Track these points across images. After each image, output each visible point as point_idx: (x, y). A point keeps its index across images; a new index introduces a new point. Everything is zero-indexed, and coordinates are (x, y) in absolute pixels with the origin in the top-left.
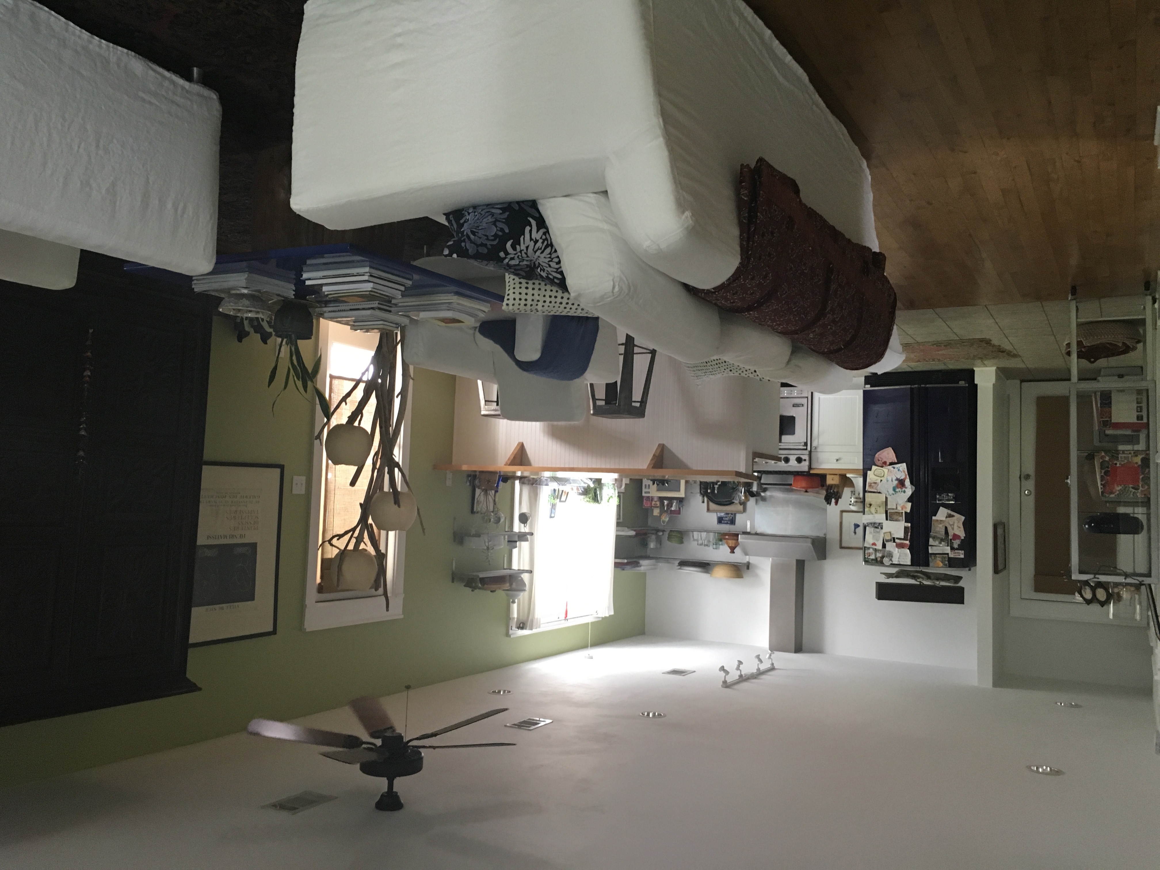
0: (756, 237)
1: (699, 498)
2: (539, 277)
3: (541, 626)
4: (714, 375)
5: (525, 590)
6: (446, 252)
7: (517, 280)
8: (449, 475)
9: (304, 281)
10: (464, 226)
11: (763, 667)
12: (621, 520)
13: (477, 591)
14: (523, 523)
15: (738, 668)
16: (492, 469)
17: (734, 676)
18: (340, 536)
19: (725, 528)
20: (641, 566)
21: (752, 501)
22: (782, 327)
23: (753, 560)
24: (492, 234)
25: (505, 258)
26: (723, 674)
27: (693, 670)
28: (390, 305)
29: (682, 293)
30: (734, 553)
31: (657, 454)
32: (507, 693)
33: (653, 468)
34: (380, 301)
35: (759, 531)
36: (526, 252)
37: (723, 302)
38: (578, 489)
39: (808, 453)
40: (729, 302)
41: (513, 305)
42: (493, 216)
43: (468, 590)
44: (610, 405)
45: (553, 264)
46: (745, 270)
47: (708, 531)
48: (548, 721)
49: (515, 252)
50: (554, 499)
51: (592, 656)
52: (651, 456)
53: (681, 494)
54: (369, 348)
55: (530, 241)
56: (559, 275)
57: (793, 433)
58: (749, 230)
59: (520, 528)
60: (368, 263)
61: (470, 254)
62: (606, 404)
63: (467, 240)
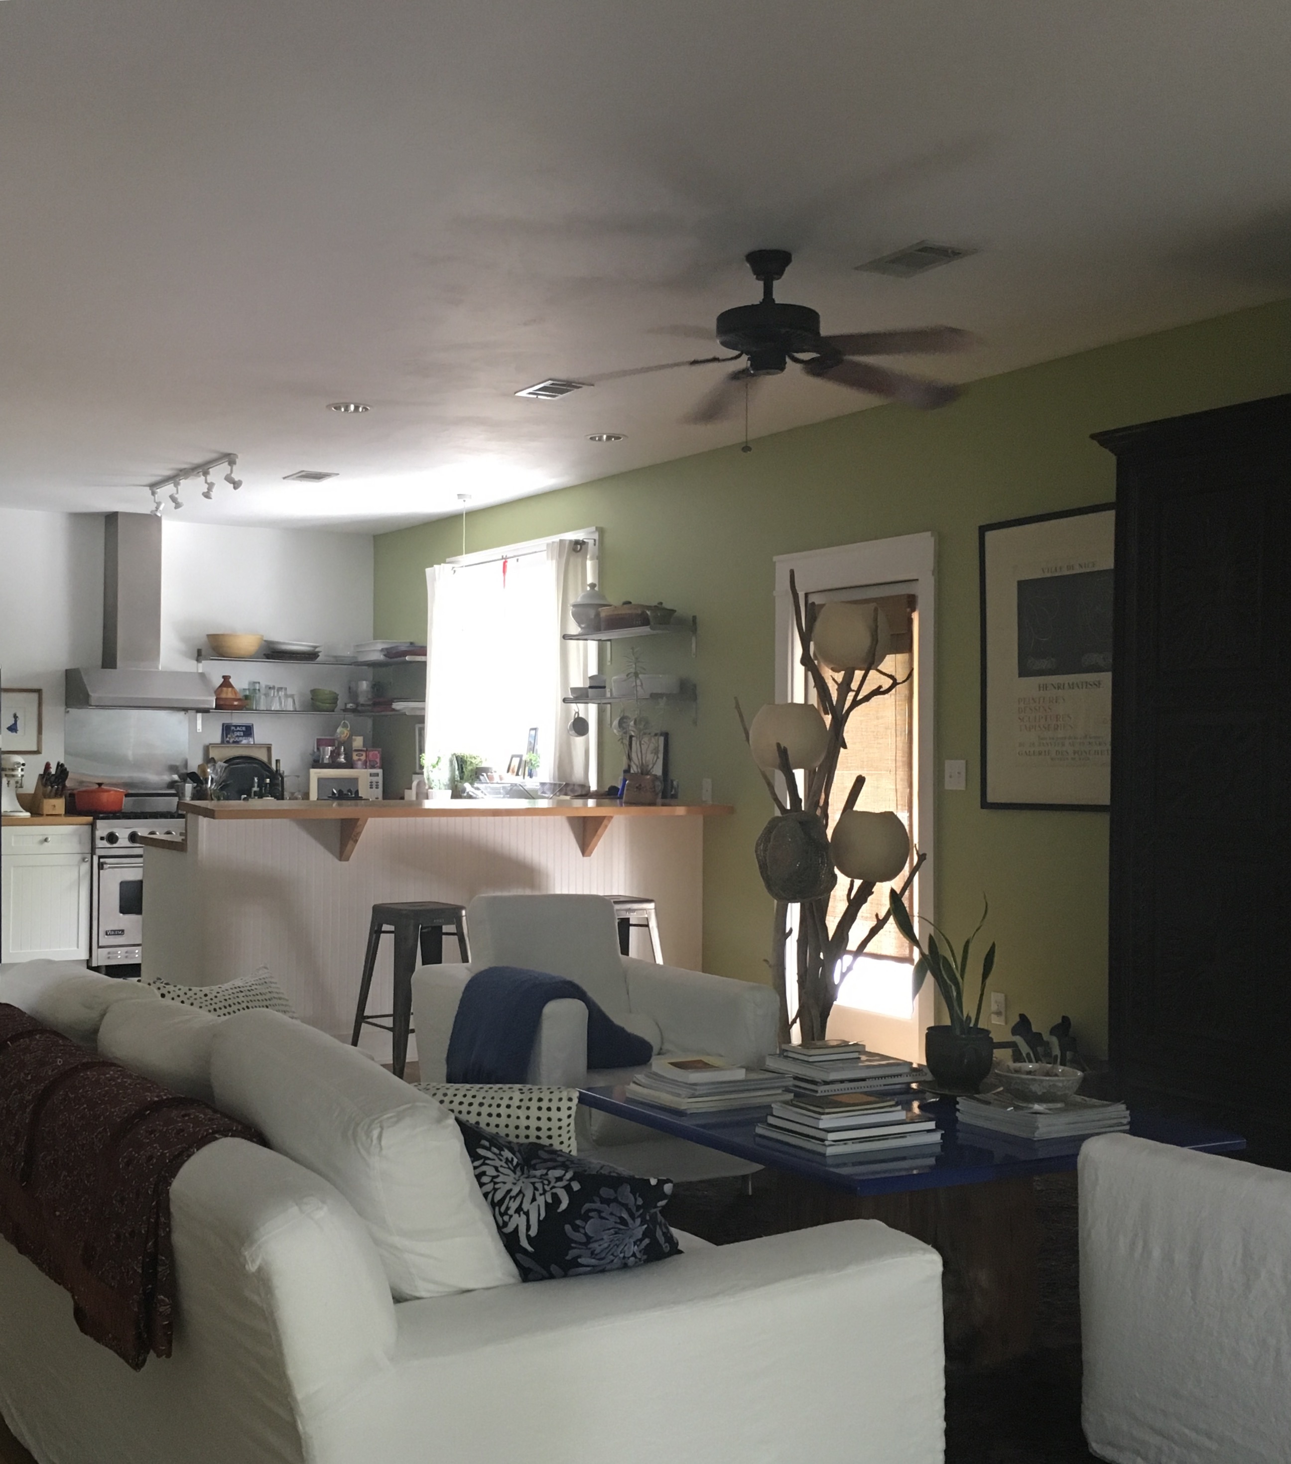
0: (143, 1232)
1: (284, 768)
2: (516, 1149)
3: (545, 548)
4: (236, 986)
5: (574, 606)
6: (668, 1188)
7: (555, 1142)
8: (707, 796)
9: (938, 1127)
10: (641, 1233)
11: (169, 488)
12: (417, 726)
13: (654, 603)
14: (581, 718)
15: (211, 486)
16: (635, 810)
17: (218, 473)
18: (878, 692)
19: (239, 719)
20: (382, 650)
21: (194, 764)
22: (108, 1076)
23: (192, 666)
24: (592, 1220)
25: (571, 1180)
26: (236, 477)
27: (285, 481)
28: (797, 1090)
29: (272, 1130)
30: (224, 677)
31: (351, 842)
32: (595, 437)
33: (357, 820)
34: (816, 1096)
35: (181, 715)
36: (536, 1192)
37: (201, 1115)
38: (491, 778)
39: (97, 850)
40: (192, 1117)
41: (560, 1099)
42: (592, 1253)
43: (668, 605)
44: (433, 925)
45: (491, 1172)
46: (163, 1173)
47: (269, 711)
48: (523, 394)
49: (554, 1190)
50: (531, 760)
51: (459, 498)
52: (362, 838)
53: (316, 773)
54: (843, 1010)
55: (528, 1211)
56: (482, 1154)
57: (124, 885)
58: (156, 1244)
59: (587, 710)
60: (829, 1161)
61: (629, 1187)
62: (441, 928)
63: (634, 1210)
